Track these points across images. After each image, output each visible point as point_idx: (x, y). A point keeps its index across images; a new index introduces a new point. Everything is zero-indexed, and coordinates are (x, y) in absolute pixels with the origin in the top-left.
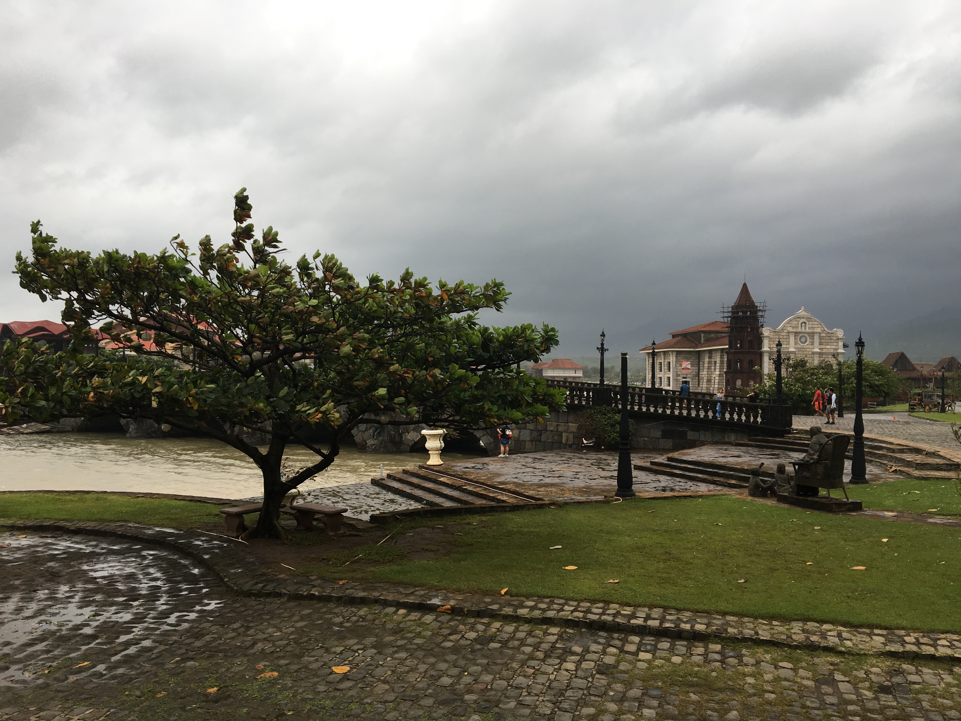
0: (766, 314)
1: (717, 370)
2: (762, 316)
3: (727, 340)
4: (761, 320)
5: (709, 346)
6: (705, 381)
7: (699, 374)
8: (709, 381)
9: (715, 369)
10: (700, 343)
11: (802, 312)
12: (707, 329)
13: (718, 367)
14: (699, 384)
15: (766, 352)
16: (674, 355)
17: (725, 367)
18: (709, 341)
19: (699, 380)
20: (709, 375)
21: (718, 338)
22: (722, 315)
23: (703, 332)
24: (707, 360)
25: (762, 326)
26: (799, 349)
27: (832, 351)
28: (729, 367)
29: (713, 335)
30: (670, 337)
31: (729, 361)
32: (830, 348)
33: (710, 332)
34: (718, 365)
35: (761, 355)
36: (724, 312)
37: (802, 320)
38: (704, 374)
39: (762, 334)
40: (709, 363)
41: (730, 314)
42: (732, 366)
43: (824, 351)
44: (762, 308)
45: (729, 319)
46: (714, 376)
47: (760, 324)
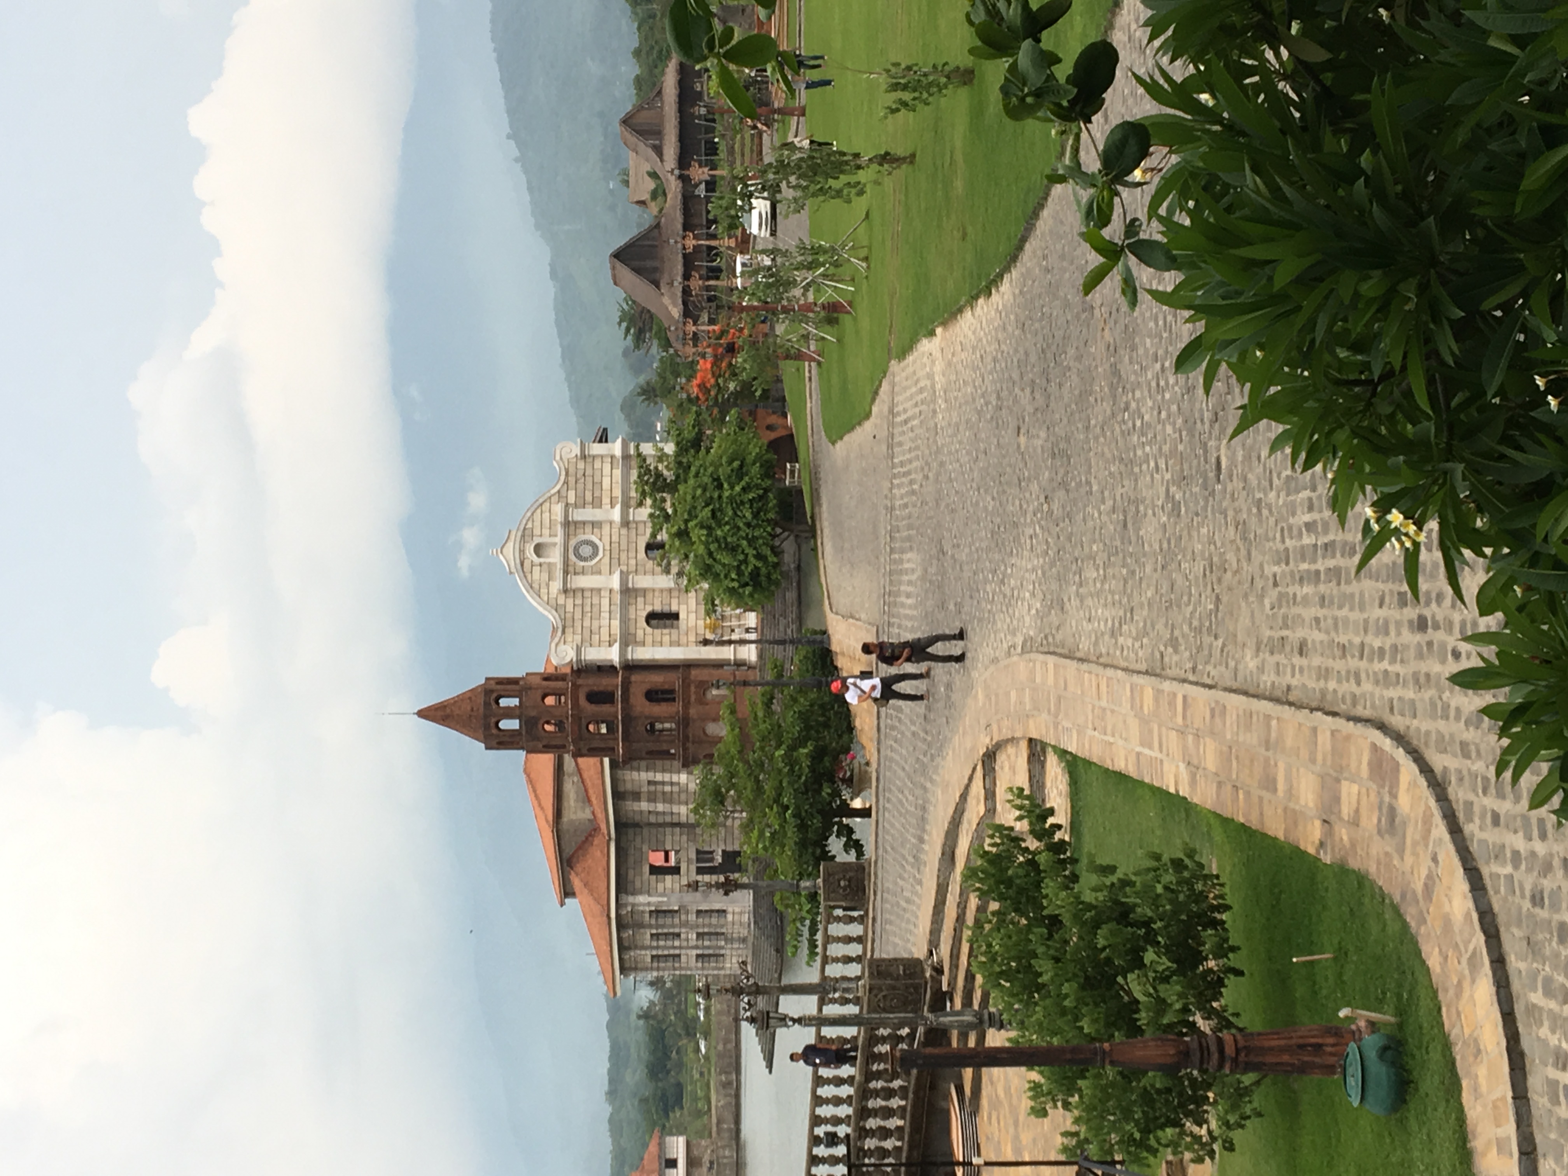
3: (585, 761)
12: (548, 803)
13: (666, 777)
15: (622, 651)
23: (557, 815)
26: (614, 559)
29: (568, 789)
30: (571, 902)
32: (610, 479)
33: (559, 798)
34: (659, 777)
35: (631, 667)
37: (530, 554)
40: (652, 798)
43: (618, 492)
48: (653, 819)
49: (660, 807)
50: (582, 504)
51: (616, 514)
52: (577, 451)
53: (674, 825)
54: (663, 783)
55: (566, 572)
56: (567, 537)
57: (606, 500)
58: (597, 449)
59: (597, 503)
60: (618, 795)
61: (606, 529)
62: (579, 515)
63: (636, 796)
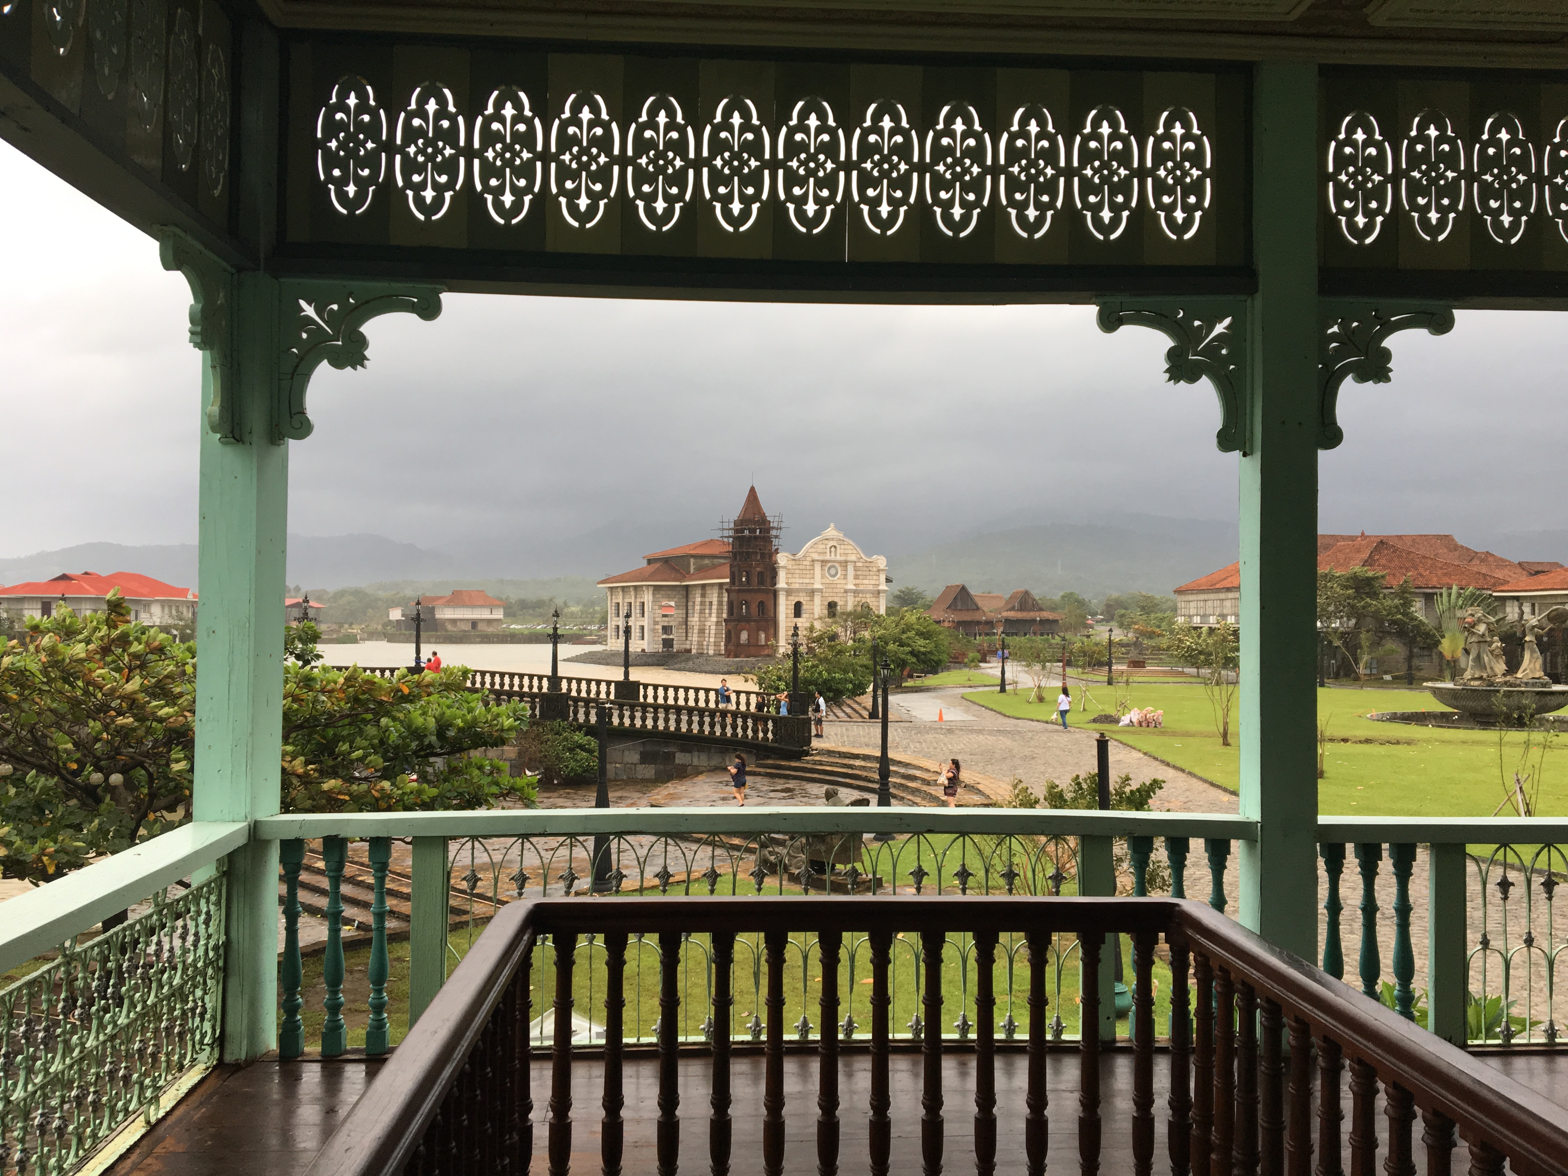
0: (782, 534)
1: (714, 615)
2: (776, 537)
3: (727, 570)
4: (775, 542)
5: (702, 579)
6: (696, 631)
7: (687, 621)
8: (702, 631)
9: (710, 614)
10: (689, 573)
11: (831, 532)
12: (699, 551)
13: (714, 611)
14: (687, 636)
15: (783, 589)
16: (651, 592)
17: (725, 611)
18: (702, 571)
19: (686, 629)
20: (702, 622)
21: (714, 567)
22: (720, 533)
23: (693, 556)
24: (698, 600)
25: (777, 551)
26: (828, 585)
27: (871, 588)
28: (731, 612)
29: (707, 561)
30: (644, 563)
31: (730, 604)
32: (868, 584)
33: (703, 557)
34: (714, 607)
35: (775, 594)
36: (723, 529)
37: (831, 543)
38: (694, 620)
39: (776, 562)
40: (702, 603)
41: (731, 533)
42: (735, 611)
43: (861, 588)
44: (775, 525)
45: (731, 540)
46: (708, 624)
47: (774, 548)
48: (690, 604)
49: (697, 608)
50: (856, 569)
51: (851, 586)
52: (882, 567)
53: (687, 614)
54: (711, 609)
55: (822, 561)
56: (840, 562)
57: (857, 582)
58: (883, 578)
59: (856, 577)
60: (704, 586)
61: (843, 582)
62: (850, 568)
63: (703, 596)
